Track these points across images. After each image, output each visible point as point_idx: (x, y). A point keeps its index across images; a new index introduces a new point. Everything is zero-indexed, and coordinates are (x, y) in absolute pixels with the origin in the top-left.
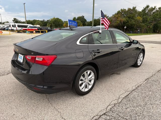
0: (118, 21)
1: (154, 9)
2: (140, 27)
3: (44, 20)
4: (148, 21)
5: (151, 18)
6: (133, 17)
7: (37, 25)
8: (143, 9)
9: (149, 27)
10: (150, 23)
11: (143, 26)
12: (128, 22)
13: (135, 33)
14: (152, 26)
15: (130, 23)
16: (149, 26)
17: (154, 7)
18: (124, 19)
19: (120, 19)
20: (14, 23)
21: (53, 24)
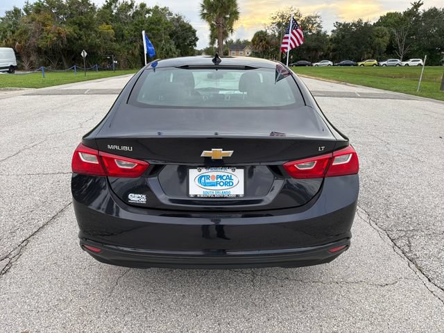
0: (52, 36)
1: (131, 6)
2: (112, 53)
4: (125, 38)
5: (132, 31)
6: (90, 23)
8: (106, 4)
9: (133, 54)
10: (131, 43)
11: (119, 51)
12: (80, 38)
13: (105, 70)
14: (137, 50)
15: (87, 41)
16: (131, 52)
17: (130, 3)
18: (67, 30)
19: (52, 27)
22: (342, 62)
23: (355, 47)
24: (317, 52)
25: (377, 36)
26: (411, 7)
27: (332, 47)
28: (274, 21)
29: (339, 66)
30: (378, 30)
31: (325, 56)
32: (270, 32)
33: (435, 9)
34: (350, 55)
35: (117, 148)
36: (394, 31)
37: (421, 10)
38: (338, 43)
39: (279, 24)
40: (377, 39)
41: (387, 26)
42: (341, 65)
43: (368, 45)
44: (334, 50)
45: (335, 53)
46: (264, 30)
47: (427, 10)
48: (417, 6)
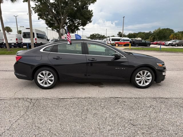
3: (150, 32)
7: (138, 38)
20: (119, 36)
21: (156, 37)
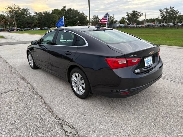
22: (44, 28)
23: (47, 22)
24: (31, 24)
25: (54, 18)
26: (63, 8)
27: (37, 22)
28: (7, 10)
29: (43, 30)
30: (54, 15)
31: (36, 26)
32: (6, 15)
33: (71, 9)
34: (46, 25)
35: (133, 56)
36: (59, 16)
37: (66, 9)
38: (40, 20)
39: (10, 12)
40: (54, 19)
41: (56, 14)
42: (44, 29)
43: (52, 21)
44: (39, 23)
45: (40, 24)
46: (3, 14)
47: (68, 9)
48: (65, 7)
